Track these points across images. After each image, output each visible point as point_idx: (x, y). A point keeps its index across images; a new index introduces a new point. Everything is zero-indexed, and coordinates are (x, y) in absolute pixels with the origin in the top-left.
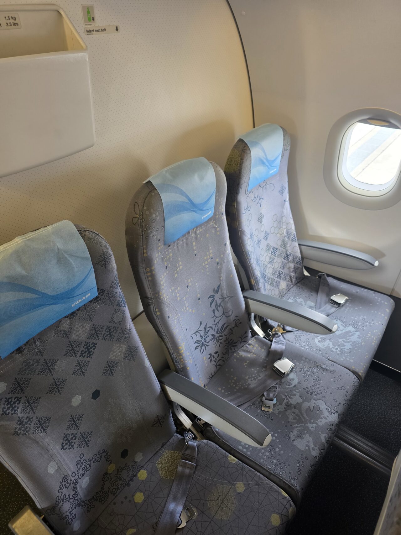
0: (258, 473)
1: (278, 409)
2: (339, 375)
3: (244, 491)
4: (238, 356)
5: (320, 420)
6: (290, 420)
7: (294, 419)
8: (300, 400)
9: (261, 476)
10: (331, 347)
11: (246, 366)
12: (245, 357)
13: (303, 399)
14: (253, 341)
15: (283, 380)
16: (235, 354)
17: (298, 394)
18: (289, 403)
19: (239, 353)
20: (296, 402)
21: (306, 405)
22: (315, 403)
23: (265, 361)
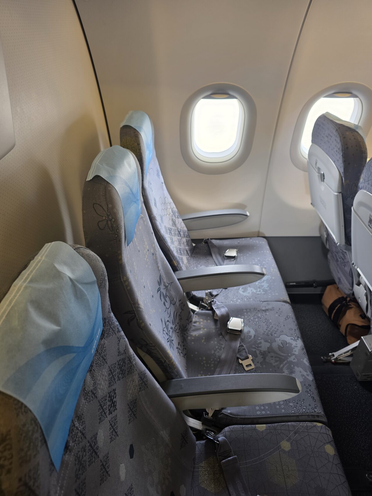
0: (289, 423)
1: (258, 362)
2: (278, 309)
3: (291, 446)
4: (193, 338)
5: (294, 350)
6: (274, 364)
7: (276, 361)
8: (268, 345)
9: (293, 423)
10: (255, 292)
11: (205, 343)
12: (199, 335)
13: (269, 342)
14: (196, 318)
15: (242, 337)
16: (189, 338)
17: (262, 341)
18: (262, 352)
19: (192, 335)
20: (267, 348)
21: (275, 345)
22: (280, 340)
23: (218, 329)
